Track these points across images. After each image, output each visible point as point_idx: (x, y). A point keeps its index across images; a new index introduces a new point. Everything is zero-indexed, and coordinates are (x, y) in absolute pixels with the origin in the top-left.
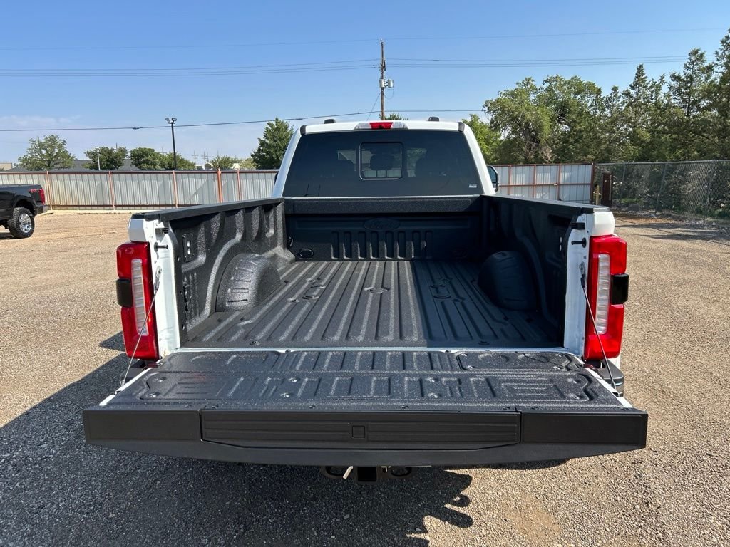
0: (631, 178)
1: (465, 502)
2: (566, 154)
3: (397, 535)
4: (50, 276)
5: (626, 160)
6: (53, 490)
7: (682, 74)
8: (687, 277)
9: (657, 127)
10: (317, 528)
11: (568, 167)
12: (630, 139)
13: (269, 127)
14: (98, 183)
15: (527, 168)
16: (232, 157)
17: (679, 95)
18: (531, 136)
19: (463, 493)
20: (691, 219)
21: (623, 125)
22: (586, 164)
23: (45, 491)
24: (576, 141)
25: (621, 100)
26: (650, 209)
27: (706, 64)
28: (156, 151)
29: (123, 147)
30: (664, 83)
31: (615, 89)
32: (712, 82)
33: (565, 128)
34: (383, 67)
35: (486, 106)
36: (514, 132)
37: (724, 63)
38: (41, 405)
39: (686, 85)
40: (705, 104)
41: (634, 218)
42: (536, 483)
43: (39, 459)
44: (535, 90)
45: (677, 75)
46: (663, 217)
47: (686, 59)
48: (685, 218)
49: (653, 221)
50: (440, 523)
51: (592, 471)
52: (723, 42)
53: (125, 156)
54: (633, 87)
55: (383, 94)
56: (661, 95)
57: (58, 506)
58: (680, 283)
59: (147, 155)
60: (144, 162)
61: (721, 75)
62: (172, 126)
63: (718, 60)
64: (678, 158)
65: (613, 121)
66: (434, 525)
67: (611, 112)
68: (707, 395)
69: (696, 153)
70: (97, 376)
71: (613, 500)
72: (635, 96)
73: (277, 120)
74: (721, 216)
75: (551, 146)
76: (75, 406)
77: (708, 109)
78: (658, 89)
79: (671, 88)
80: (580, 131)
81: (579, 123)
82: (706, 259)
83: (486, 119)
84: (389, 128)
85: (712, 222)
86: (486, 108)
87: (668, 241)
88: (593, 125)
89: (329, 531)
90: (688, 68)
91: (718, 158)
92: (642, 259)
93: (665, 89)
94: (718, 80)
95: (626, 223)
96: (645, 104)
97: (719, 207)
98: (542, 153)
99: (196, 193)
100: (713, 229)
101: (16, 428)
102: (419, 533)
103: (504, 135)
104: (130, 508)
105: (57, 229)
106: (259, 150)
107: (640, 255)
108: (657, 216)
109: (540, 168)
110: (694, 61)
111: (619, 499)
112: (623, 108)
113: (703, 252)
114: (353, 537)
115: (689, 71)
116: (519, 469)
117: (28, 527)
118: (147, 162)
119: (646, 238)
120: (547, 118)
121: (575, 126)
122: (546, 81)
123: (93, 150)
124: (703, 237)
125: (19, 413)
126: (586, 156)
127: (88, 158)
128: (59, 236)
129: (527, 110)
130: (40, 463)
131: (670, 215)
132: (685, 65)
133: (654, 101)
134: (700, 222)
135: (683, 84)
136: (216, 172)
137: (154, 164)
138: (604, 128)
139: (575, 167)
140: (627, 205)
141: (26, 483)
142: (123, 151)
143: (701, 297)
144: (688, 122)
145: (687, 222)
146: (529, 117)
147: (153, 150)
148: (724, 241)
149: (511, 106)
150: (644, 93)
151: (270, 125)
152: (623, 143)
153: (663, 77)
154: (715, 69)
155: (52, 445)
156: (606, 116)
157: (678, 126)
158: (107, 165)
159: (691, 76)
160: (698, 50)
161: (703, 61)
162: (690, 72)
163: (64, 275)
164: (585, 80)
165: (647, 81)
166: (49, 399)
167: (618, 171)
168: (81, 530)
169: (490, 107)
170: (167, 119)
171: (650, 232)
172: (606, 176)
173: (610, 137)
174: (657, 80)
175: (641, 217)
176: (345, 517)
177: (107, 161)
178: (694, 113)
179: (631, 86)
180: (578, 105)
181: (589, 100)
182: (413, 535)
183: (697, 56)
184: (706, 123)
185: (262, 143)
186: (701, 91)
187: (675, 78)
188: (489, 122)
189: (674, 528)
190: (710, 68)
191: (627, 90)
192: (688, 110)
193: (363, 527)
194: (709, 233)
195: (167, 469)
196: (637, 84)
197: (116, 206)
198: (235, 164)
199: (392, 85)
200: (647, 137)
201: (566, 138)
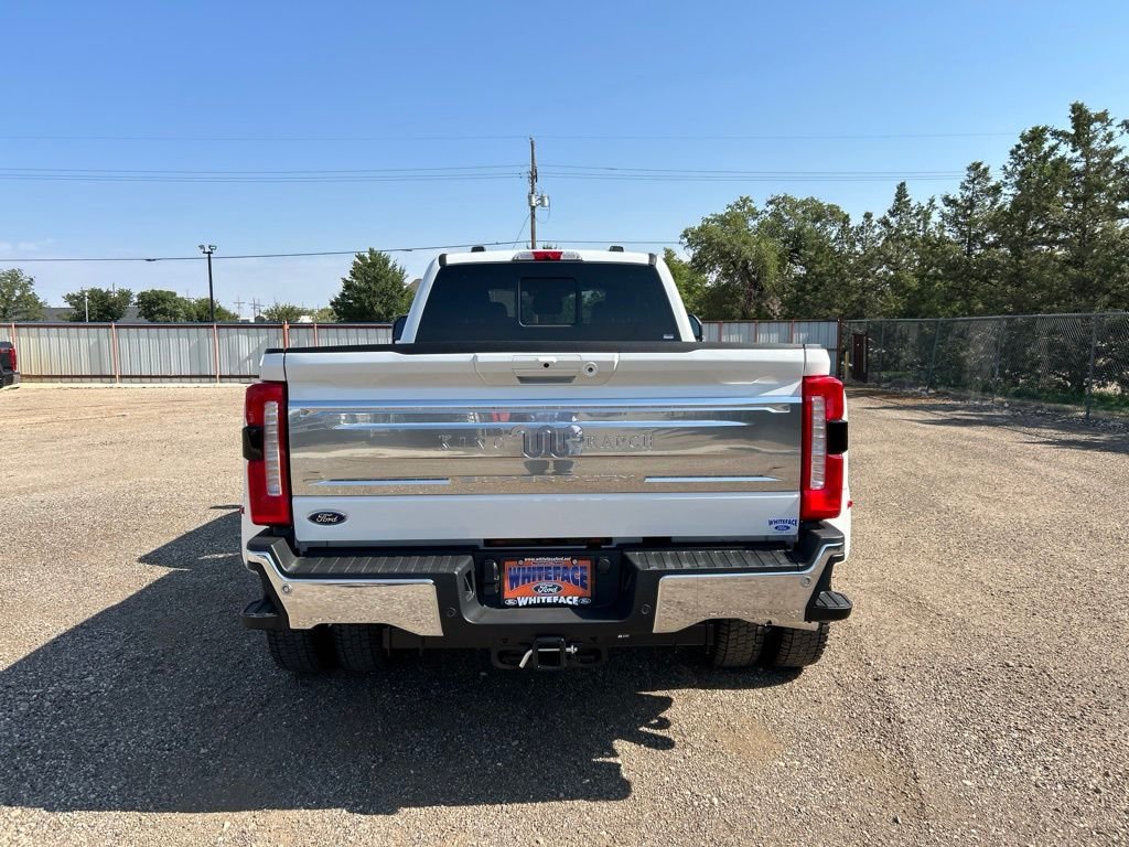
0: (894, 341)
1: (664, 724)
2: (802, 307)
3: (581, 759)
4: (36, 474)
5: (885, 314)
6: (115, 727)
7: (958, 197)
8: (963, 471)
9: (928, 270)
10: (478, 755)
11: (804, 325)
12: (891, 285)
13: (357, 260)
14: (93, 341)
15: (745, 326)
16: (299, 306)
17: (956, 225)
18: (751, 281)
19: (662, 715)
20: (976, 400)
21: (880, 267)
22: (829, 321)
23: (105, 729)
24: (816, 289)
25: (877, 231)
26: (921, 385)
27: (992, 183)
28: (178, 296)
29: (126, 288)
30: (935, 208)
31: (868, 216)
32: (1000, 208)
33: (799, 270)
34: (534, 177)
35: (686, 236)
36: (726, 275)
37: (1016, 182)
38: (73, 633)
39: (965, 212)
40: (991, 239)
41: (898, 398)
42: (754, 703)
43: (87, 693)
44: (754, 214)
45: (951, 197)
46: (938, 395)
47: (963, 176)
48: (968, 398)
49: (923, 402)
50: (634, 746)
51: (825, 689)
52: (1012, 153)
53: (128, 302)
54: (892, 214)
55: (533, 216)
56: (931, 226)
57: (126, 743)
58: (952, 479)
59: (164, 300)
60: (159, 312)
61: (1011, 198)
62: (209, 258)
63: (1007, 178)
64: (955, 314)
65: (868, 261)
66: (627, 748)
67: (863, 248)
68: (974, 607)
69: (980, 306)
70: (144, 597)
71: (847, 717)
72: (896, 226)
73: (371, 251)
74: (1018, 395)
75: (780, 295)
76: (122, 634)
77: (996, 245)
78: (927, 216)
79: (943, 216)
80: (821, 275)
81: (820, 263)
82: (990, 449)
83: (685, 255)
84: (558, 258)
85: (1003, 403)
86: (686, 240)
87: (942, 427)
88: (840, 265)
89: (493, 759)
90: (967, 188)
91: (1010, 314)
92: (905, 450)
93: (936, 218)
94: (1008, 206)
95: (886, 404)
96: (910, 237)
97: (1016, 384)
98: (768, 306)
99: (249, 358)
100: (1005, 413)
101: (43, 660)
102: (609, 757)
103: (712, 278)
104: (227, 743)
105: (31, 410)
106: (343, 295)
107: (903, 444)
108: (929, 394)
109: (764, 326)
110: (974, 179)
111: (855, 715)
112: (880, 242)
113: (987, 441)
114: (525, 764)
115: (967, 193)
116: (733, 689)
117: (91, 767)
118: (163, 312)
119: (913, 423)
120: (773, 255)
121: (813, 267)
122: (771, 203)
123: (76, 292)
124: (991, 422)
125: (41, 643)
126: (830, 310)
127: (67, 305)
128: (39, 419)
129: (745, 243)
130: (88, 698)
131: (947, 394)
132: (963, 183)
133: (922, 233)
134: (989, 403)
135: (961, 211)
136: (282, 327)
137: (175, 315)
138: (854, 270)
139: (814, 325)
140: (889, 380)
141: (75, 720)
142: (126, 295)
143: (978, 495)
144: (967, 263)
145: (971, 403)
146: (748, 253)
147: (175, 294)
148: (1018, 428)
149: (721, 236)
150: (908, 221)
151: (361, 258)
152: (882, 293)
153: (932, 201)
154: (1004, 190)
155: (101, 678)
156: (857, 253)
157: (955, 269)
158: (99, 316)
159: (971, 200)
160: (980, 164)
161: (988, 179)
162: (969, 193)
163: (59, 473)
164: (826, 201)
165: (912, 206)
166: (81, 626)
167: (875, 330)
168: (165, 768)
169: (692, 237)
170: (202, 247)
171: (919, 415)
172: (858, 337)
173: (863, 283)
174: (925, 204)
175: (907, 396)
176: (514, 744)
177: (99, 310)
178: (978, 252)
179: (889, 211)
180: (817, 238)
181: (833, 231)
182: (600, 759)
183: (978, 171)
184: (993, 264)
185: (348, 286)
186: (985, 221)
187: (949, 201)
188: (690, 260)
189: (919, 743)
190: (996, 190)
191: (885, 217)
192: (969, 247)
193: (537, 752)
194: (998, 416)
195: (268, 700)
196: (898, 209)
197: (121, 377)
198: (302, 317)
199: (546, 204)
200: (914, 283)
201: (801, 283)
